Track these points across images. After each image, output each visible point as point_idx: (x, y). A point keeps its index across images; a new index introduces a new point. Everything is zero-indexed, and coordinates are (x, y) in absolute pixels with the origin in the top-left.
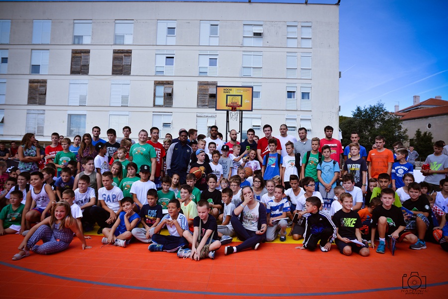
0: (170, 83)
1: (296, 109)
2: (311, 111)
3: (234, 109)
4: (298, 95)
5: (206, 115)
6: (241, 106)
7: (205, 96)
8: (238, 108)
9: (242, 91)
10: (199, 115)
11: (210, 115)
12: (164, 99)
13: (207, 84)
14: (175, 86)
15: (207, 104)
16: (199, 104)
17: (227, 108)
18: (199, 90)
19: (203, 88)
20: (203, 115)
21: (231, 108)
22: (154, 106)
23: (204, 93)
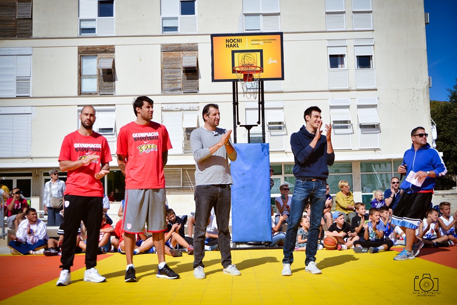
0: (108, 50)
1: (347, 88)
2: (376, 90)
3: (248, 77)
4: (350, 61)
5: (180, 106)
6: (262, 71)
7: (175, 73)
8: (256, 76)
9: (261, 43)
10: (166, 107)
11: (187, 107)
12: (99, 80)
13: (179, 49)
14: (118, 55)
15: (180, 86)
16: (166, 86)
17: (235, 76)
18: (164, 61)
19: (171, 56)
20: (174, 107)
21: (241, 76)
22: (80, 93)
23: (174, 66)
